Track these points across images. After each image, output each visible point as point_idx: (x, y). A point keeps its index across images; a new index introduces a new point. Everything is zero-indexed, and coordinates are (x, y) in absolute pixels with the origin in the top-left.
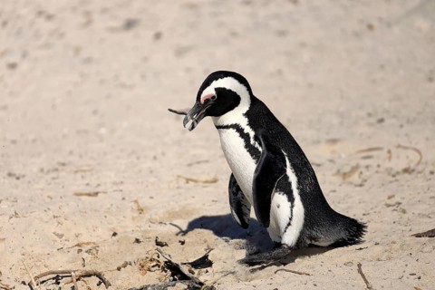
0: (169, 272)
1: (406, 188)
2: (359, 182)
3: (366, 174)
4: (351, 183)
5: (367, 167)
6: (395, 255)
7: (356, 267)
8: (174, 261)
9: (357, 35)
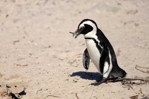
0: (11, 97)
1: (92, 67)
2: (76, 65)
3: (79, 63)
4: (73, 66)
5: (79, 60)
6: (88, 90)
7: (75, 95)
8: (13, 93)
9: (75, 15)
